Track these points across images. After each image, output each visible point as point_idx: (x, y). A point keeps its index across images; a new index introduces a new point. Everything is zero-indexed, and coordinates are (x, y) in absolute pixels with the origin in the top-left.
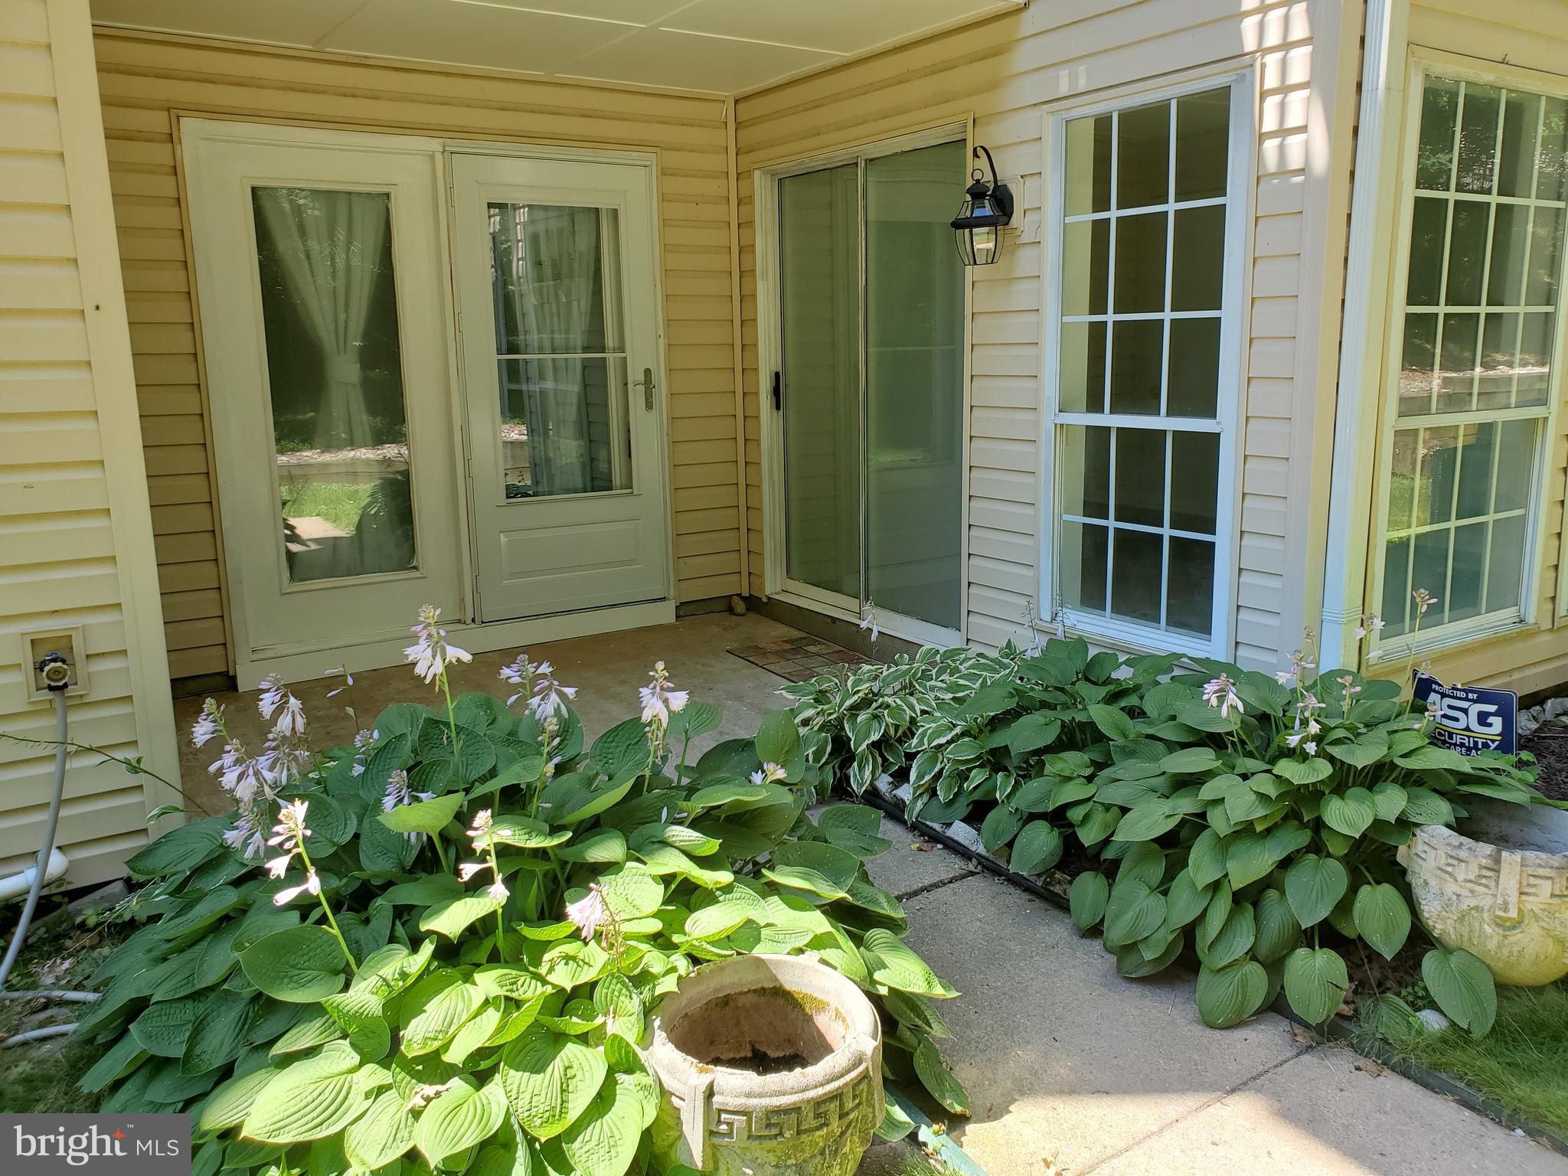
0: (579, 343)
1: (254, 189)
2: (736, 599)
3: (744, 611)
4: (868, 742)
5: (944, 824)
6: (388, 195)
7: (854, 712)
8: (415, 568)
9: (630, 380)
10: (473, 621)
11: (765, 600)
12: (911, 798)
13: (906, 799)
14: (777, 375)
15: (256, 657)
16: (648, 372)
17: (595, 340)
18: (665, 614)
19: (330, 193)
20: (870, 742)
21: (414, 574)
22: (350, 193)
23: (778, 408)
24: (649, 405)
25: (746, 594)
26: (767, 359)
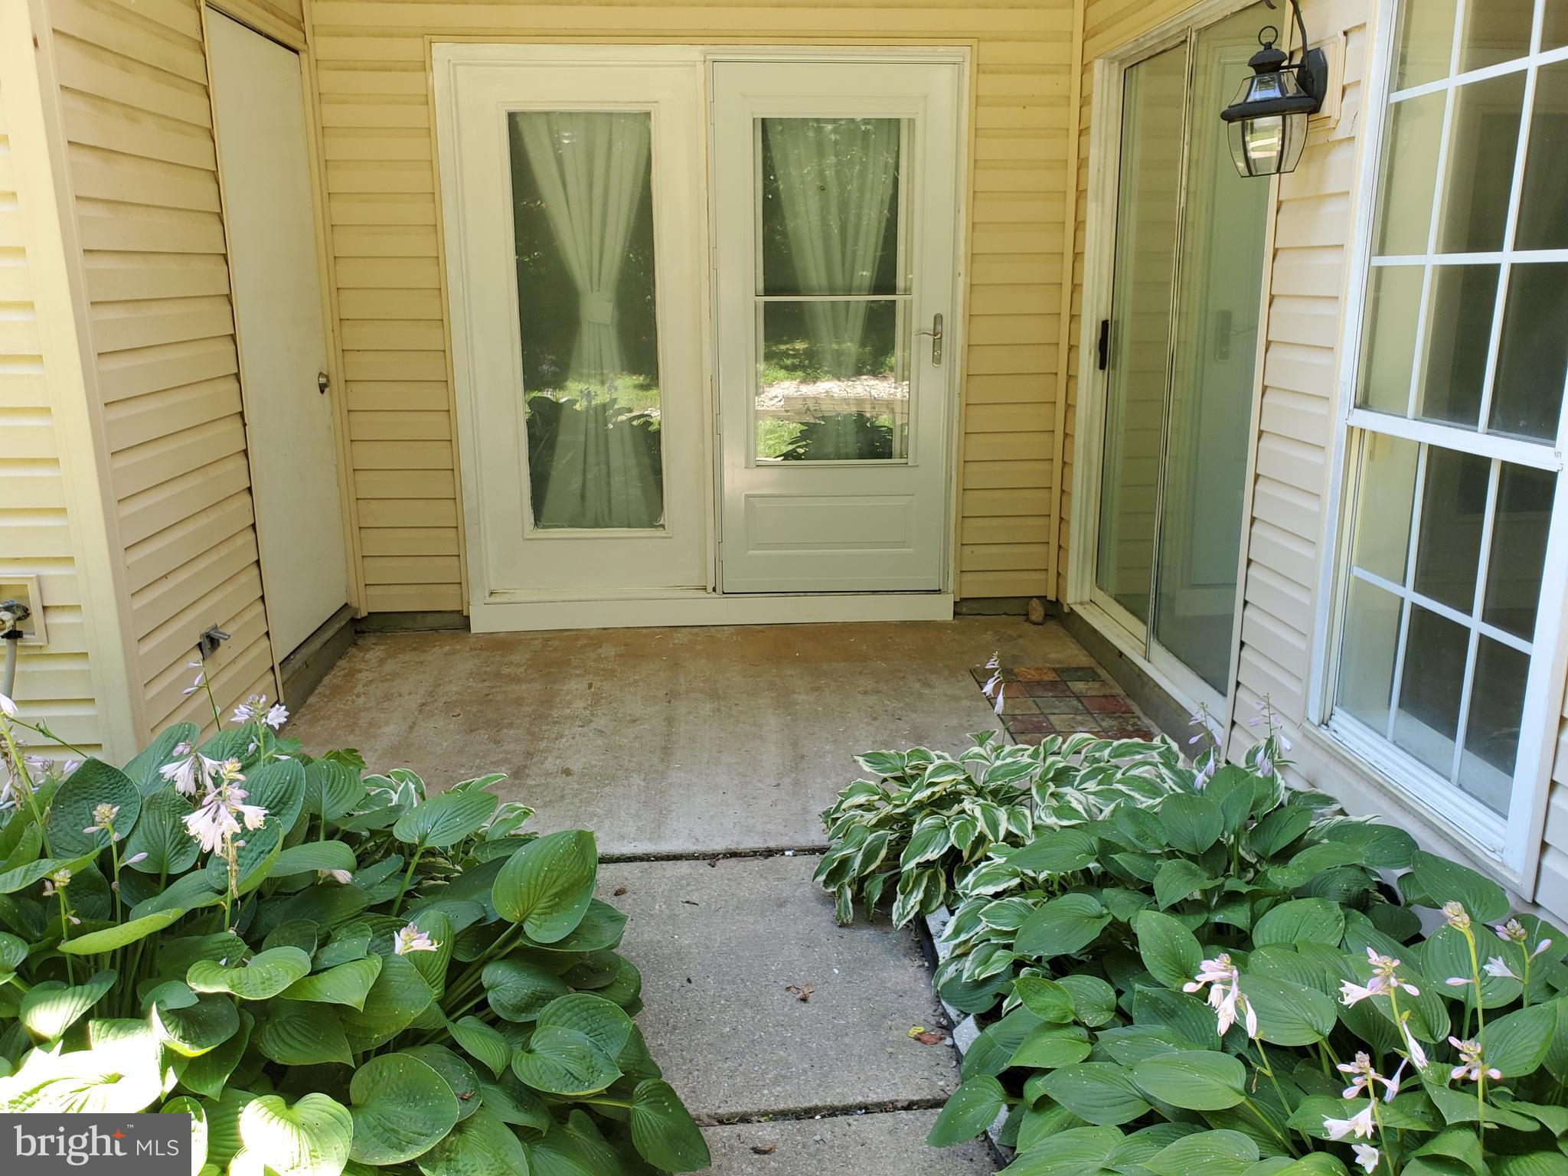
0: (866, 283)
1: (512, 117)
2: (1035, 603)
3: (1040, 619)
4: (918, 860)
5: (962, 1012)
6: (648, 114)
7: (935, 809)
8: (663, 526)
9: (914, 329)
10: (714, 590)
11: (1066, 609)
12: (948, 957)
13: (941, 955)
14: (1105, 324)
15: (493, 599)
16: (938, 319)
17: (885, 280)
18: (941, 609)
19: (589, 116)
20: (922, 860)
21: (659, 533)
22: (610, 114)
23: (1102, 366)
24: (937, 360)
25: (1052, 597)
26: (1094, 307)
